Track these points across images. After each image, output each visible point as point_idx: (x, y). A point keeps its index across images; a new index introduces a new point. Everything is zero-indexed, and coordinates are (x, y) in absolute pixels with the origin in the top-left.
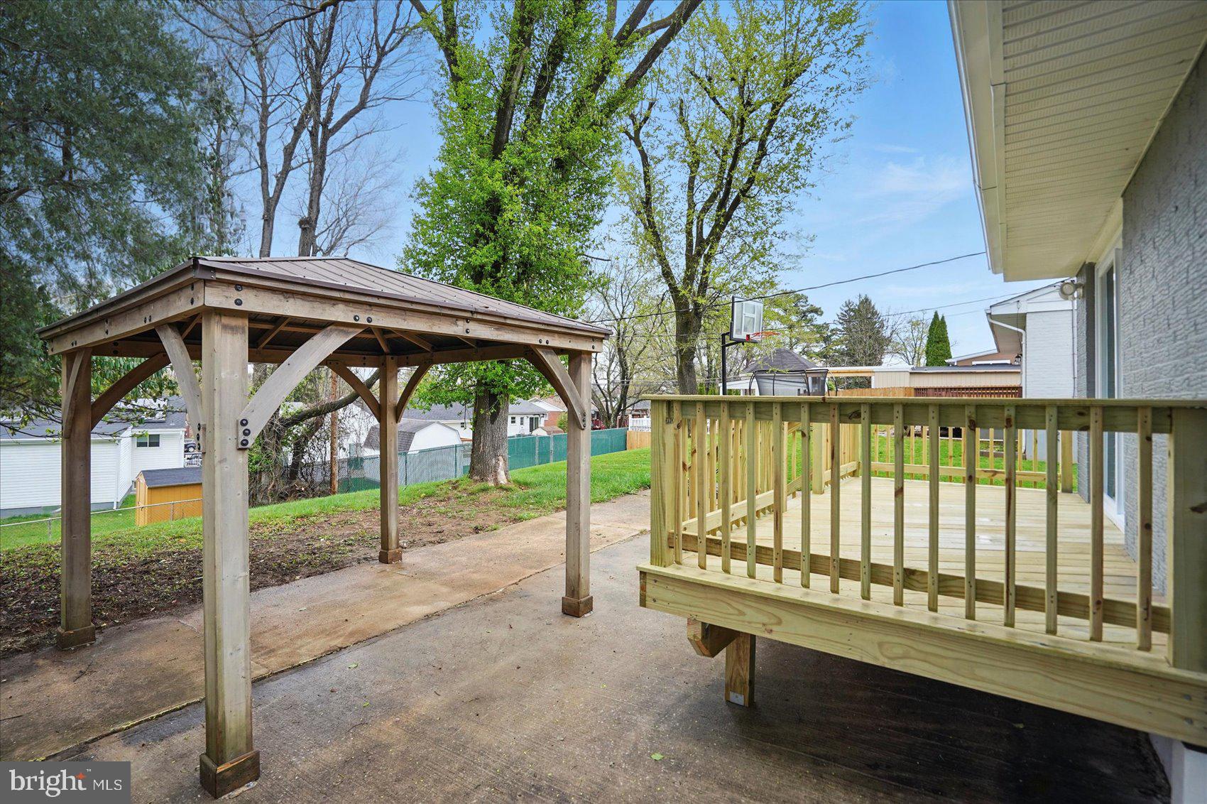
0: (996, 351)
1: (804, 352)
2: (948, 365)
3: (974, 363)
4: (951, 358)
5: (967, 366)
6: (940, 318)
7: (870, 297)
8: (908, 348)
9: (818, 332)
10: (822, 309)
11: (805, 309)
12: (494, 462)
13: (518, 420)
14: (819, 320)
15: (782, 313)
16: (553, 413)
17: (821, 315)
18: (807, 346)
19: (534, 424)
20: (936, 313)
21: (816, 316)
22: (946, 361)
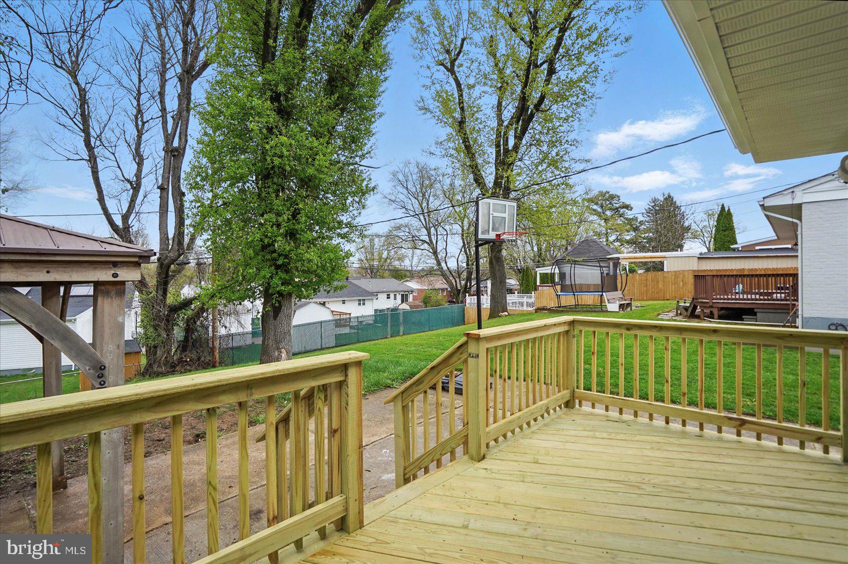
0: (776, 238)
1: (617, 240)
2: (734, 250)
3: (757, 248)
4: (736, 243)
5: (750, 251)
6: (726, 209)
7: (672, 195)
8: (705, 234)
9: (628, 224)
10: (632, 206)
11: (617, 205)
12: (276, 354)
13: (392, 296)
14: (629, 214)
15: (600, 210)
16: (420, 291)
17: (631, 210)
18: (620, 235)
19: (404, 299)
20: (723, 205)
21: (627, 211)
22: (732, 247)
